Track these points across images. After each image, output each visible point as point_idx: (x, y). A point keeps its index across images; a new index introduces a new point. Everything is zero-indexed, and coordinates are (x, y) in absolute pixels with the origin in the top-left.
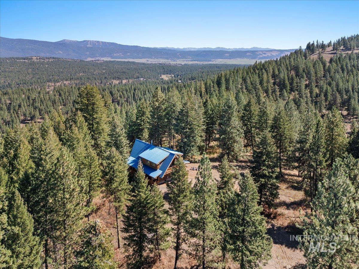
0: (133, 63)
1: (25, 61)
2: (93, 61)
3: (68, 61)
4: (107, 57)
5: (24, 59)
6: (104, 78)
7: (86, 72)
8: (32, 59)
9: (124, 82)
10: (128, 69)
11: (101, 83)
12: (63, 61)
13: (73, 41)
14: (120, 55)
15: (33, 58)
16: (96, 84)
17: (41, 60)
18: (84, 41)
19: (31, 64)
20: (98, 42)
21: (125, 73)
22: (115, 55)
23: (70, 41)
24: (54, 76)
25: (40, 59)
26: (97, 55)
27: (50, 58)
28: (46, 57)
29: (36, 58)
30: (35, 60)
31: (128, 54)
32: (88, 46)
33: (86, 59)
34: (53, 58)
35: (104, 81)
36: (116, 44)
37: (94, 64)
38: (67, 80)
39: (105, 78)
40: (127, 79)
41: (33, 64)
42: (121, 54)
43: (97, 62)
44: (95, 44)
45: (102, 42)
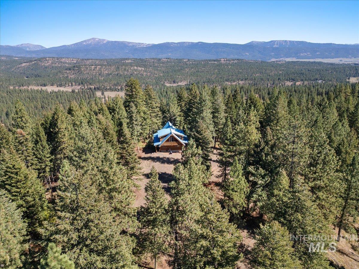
0: (320, 63)
1: (215, 62)
2: (274, 62)
3: (250, 62)
4: (293, 57)
5: (215, 61)
6: (277, 79)
7: (262, 73)
8: (220, 60)
9: (298, 83)
10: (309, 70)
11: (274, 83)
12: (246, 62)
13: (260, 42)
14: (308, 55)
15: (222, 60)
16: (267, 85)
17: (227, 62)
18: (272, 41)
19: (218, 65)
20: (286, 41)
21: (303, 74)
22: (302, 54)
23: (258, 42)
24: (233, 77)
25: (226, 60)
26: (282, 56)
27: (235, 59)
28: (232, 59)
29: (223, 60)
30: (223, 62)
31: (318, 53)
32: (274, 46)
33: (269, 60)
34: (238, 60)
35: (276, 82)
36: (306, 42)
37: (273, 65)
38: (242, 80)
39: (279, 79)
40: (302, 80)
41: (220, 65)
42: (309, 53)
43: (278, 62)
44: (282, 44)
45: (290, 41)
